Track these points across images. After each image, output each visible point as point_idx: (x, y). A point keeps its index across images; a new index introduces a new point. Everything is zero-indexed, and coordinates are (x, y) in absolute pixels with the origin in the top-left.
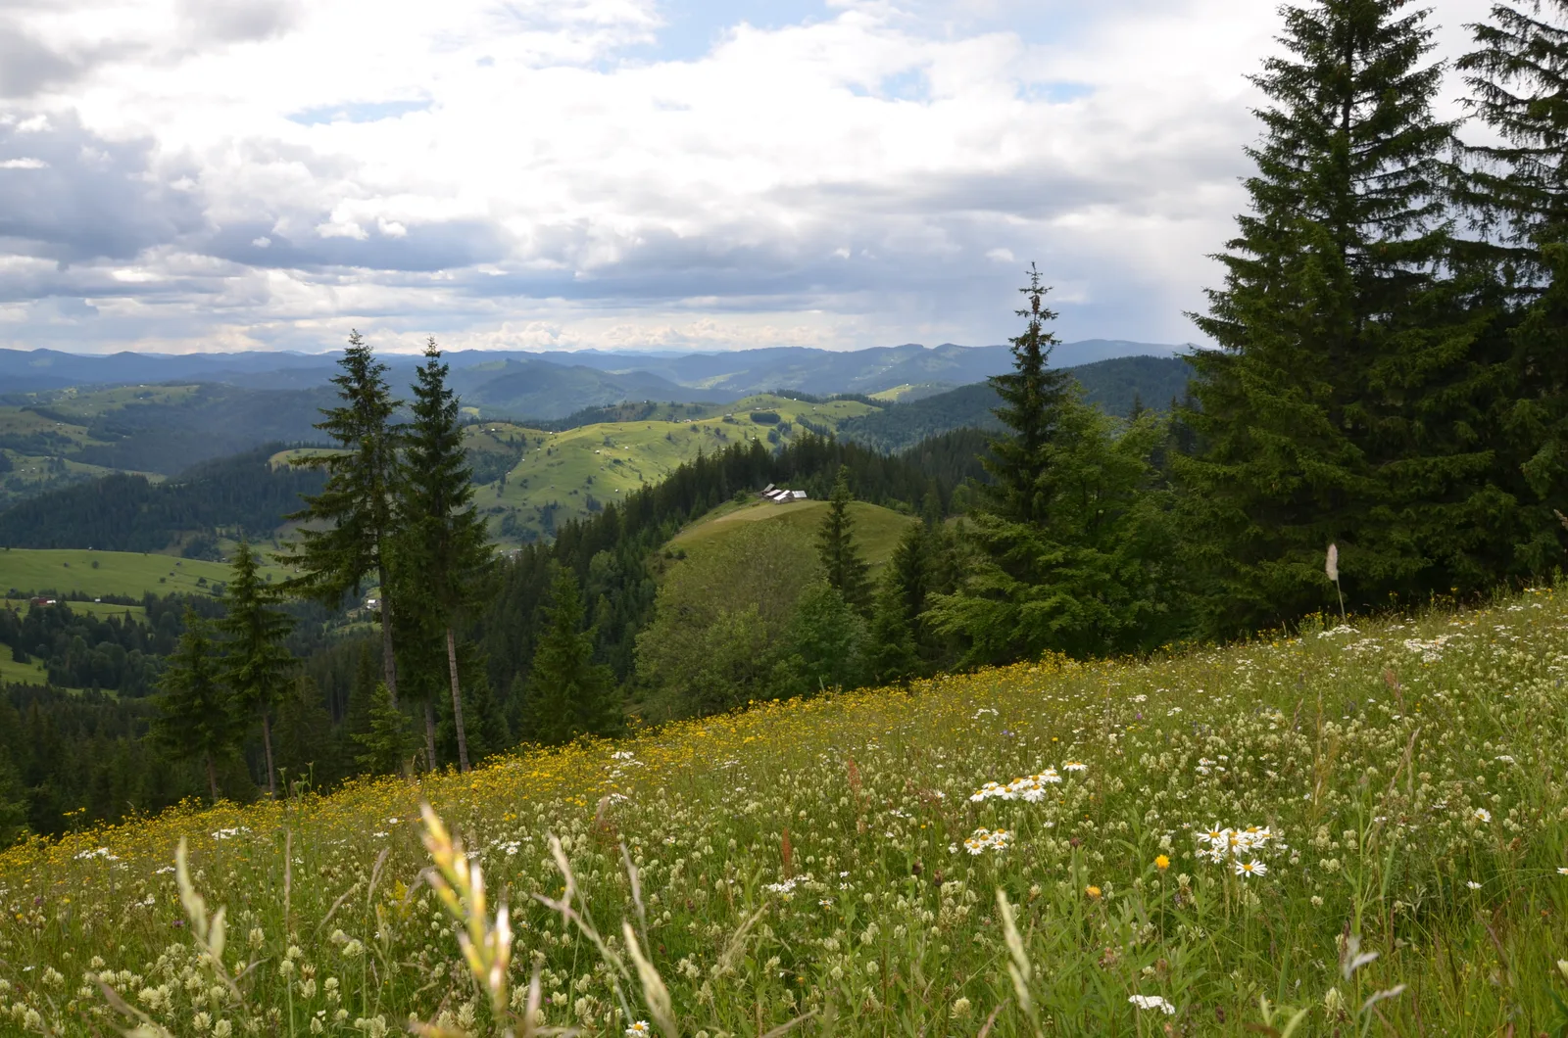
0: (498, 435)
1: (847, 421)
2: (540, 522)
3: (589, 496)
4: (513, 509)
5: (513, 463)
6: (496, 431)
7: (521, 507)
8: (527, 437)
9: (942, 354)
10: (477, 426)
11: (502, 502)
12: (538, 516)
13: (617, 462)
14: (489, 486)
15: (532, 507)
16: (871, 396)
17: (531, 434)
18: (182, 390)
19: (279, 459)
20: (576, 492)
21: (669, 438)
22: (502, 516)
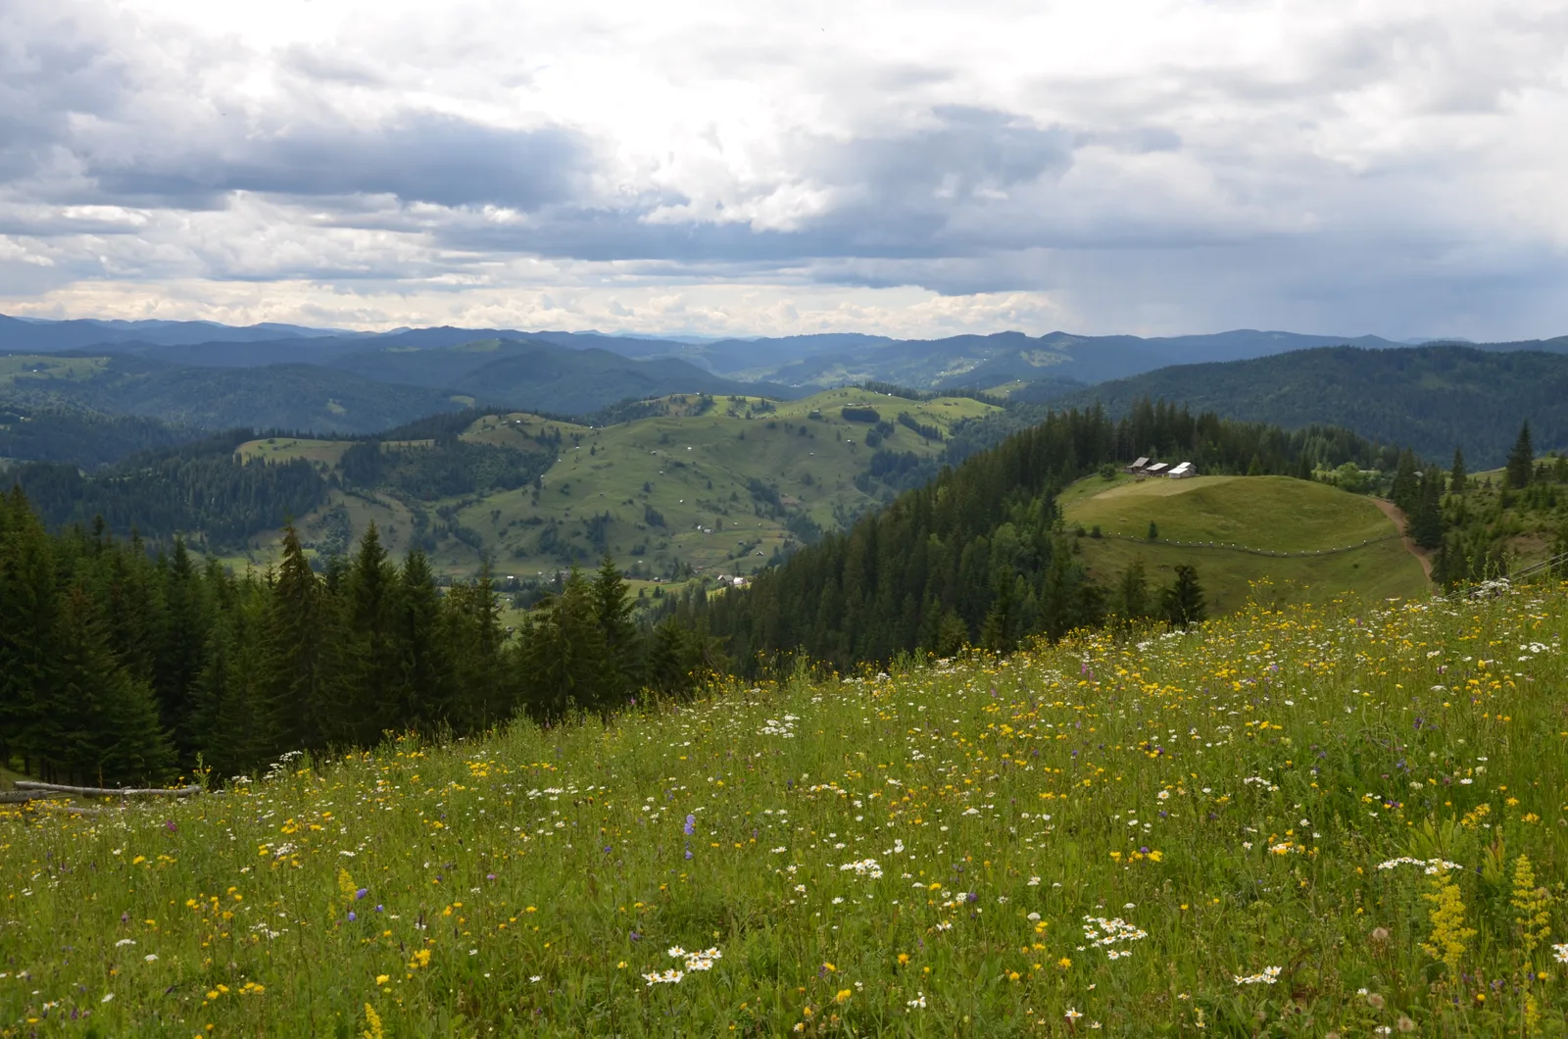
0: (526, 429)
1: (963, 422)
2: (588, 537)
3: (648, 508)
4: (553, 520)
5: (548, 463)
6: (523, 423)
7: (564, 520)
8: (563, 432)
9: (1052, 345)
10: (496, 417)
11: (540, 512)
12: (584, 530)
13: (680, 465)
14: (520, 490)
15: (578, 519)
16: (988, 392)
17: (566, 429)
18: (88, 362)
19: (248, 450)
20: (631, 502)
21: (742, 437)
22: (540, 529)
